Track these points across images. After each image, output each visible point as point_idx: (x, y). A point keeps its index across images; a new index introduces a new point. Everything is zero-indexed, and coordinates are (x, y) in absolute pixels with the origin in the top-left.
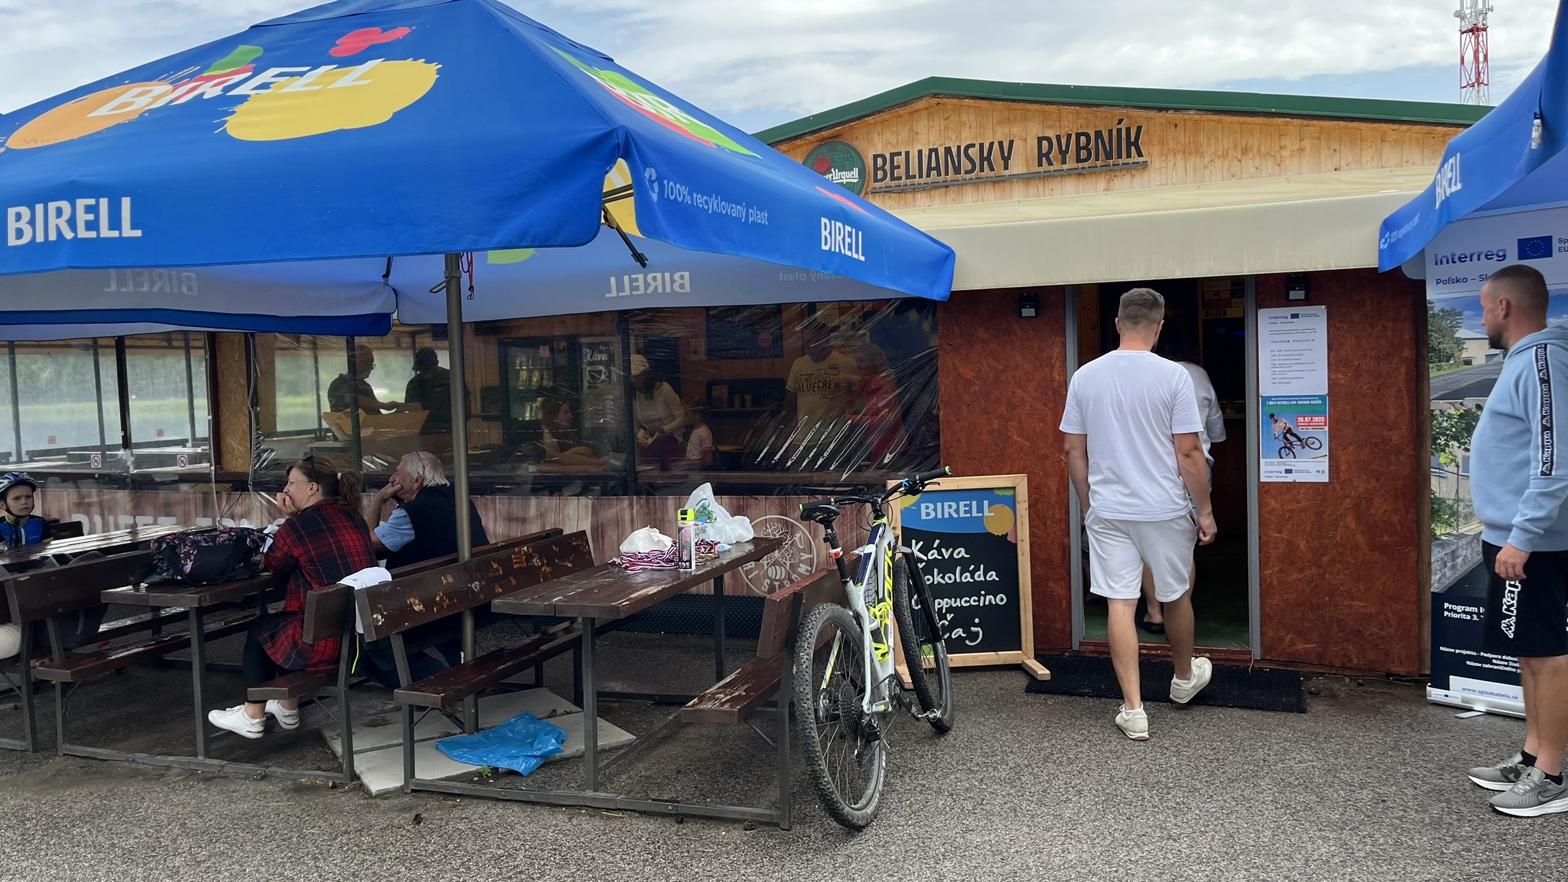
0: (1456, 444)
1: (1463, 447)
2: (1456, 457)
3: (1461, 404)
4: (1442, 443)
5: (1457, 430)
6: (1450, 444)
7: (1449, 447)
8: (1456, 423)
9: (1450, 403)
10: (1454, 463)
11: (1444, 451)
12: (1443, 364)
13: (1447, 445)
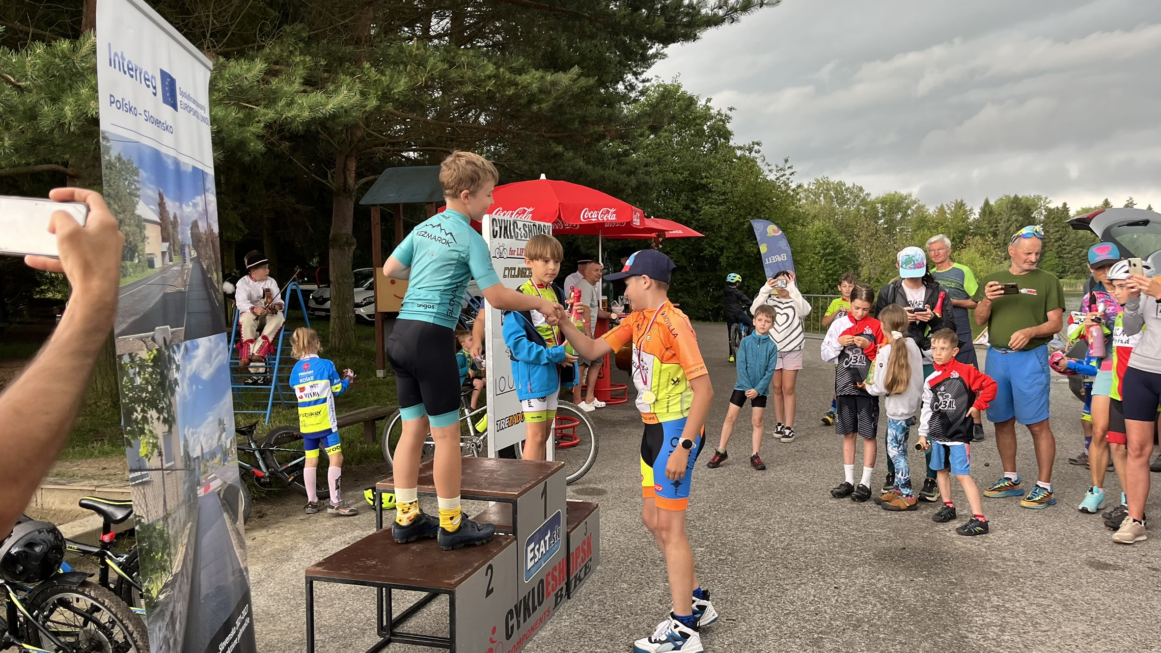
0: (153, 413)
1: (162, 417)
2: (156, 438)
3: (153, 339)
4: (140, 417)
5: (153, 388)
6: (149, 416)
7: (148, 424)
8: (151, 374)
9: (141, 339)
10: (156, 451)
11: (142, 432)
12: (128, 263)
13: (145, 419)
